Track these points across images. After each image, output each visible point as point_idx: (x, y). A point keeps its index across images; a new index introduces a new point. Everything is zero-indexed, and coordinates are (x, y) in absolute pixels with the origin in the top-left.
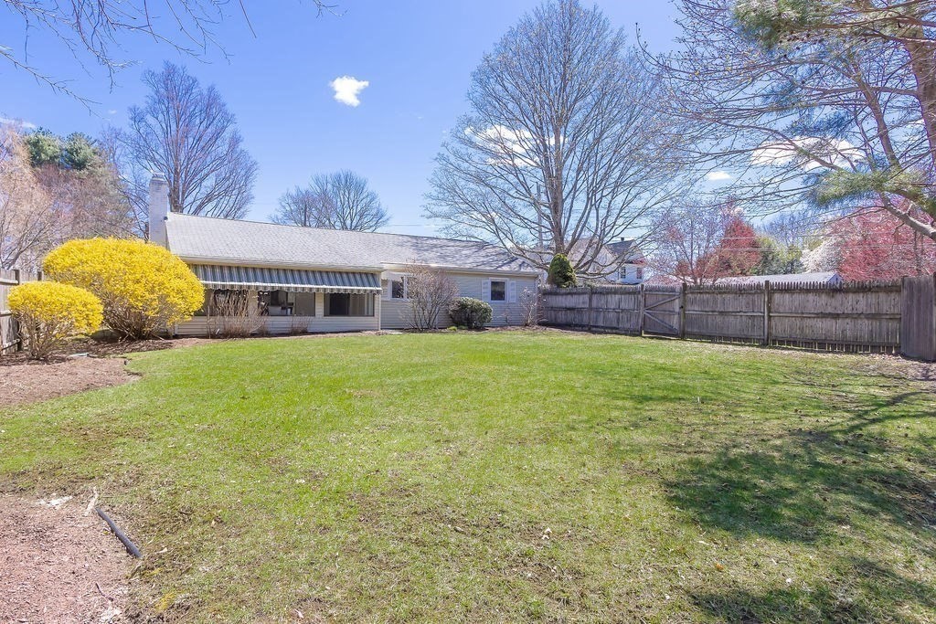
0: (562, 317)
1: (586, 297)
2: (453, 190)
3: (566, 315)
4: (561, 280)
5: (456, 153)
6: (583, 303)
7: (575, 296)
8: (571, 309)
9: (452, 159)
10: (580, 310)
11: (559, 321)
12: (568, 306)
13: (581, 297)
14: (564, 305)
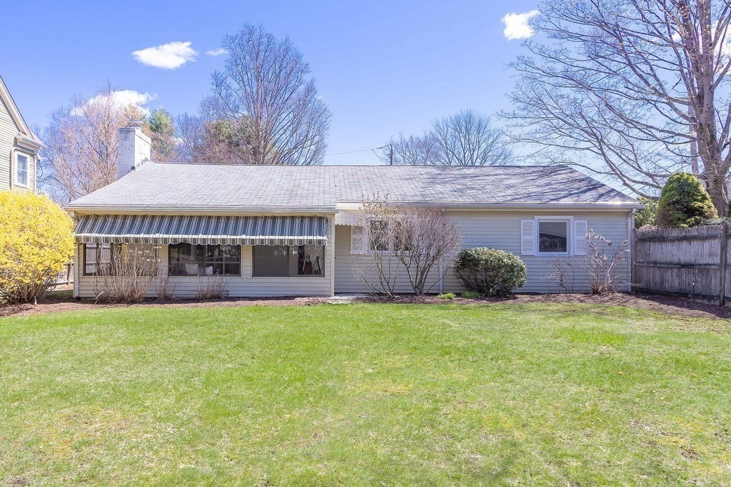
0: (673, 280)
1: (716, 245)
2: (538, 102)
3: (679, 276)
4: (680, 215)
5: (542, 52)
6: (711, 255)
7: (695, 243)
8: (688, 266)
9: (539, 62)
10: (704, 269)
11: (667, 286)
12: (684, 259)
13: (707, 244)
14: (675, 260)
